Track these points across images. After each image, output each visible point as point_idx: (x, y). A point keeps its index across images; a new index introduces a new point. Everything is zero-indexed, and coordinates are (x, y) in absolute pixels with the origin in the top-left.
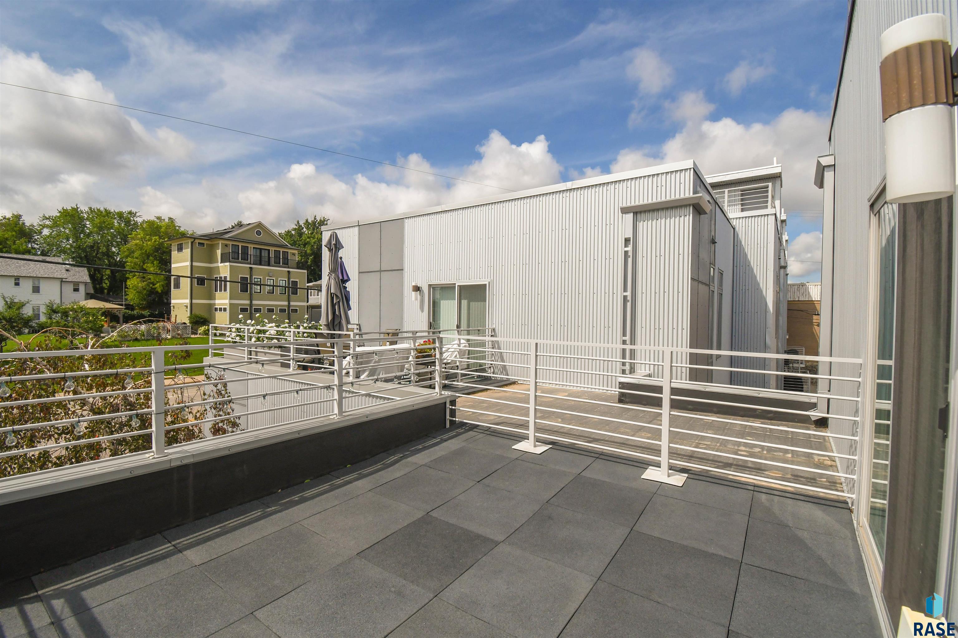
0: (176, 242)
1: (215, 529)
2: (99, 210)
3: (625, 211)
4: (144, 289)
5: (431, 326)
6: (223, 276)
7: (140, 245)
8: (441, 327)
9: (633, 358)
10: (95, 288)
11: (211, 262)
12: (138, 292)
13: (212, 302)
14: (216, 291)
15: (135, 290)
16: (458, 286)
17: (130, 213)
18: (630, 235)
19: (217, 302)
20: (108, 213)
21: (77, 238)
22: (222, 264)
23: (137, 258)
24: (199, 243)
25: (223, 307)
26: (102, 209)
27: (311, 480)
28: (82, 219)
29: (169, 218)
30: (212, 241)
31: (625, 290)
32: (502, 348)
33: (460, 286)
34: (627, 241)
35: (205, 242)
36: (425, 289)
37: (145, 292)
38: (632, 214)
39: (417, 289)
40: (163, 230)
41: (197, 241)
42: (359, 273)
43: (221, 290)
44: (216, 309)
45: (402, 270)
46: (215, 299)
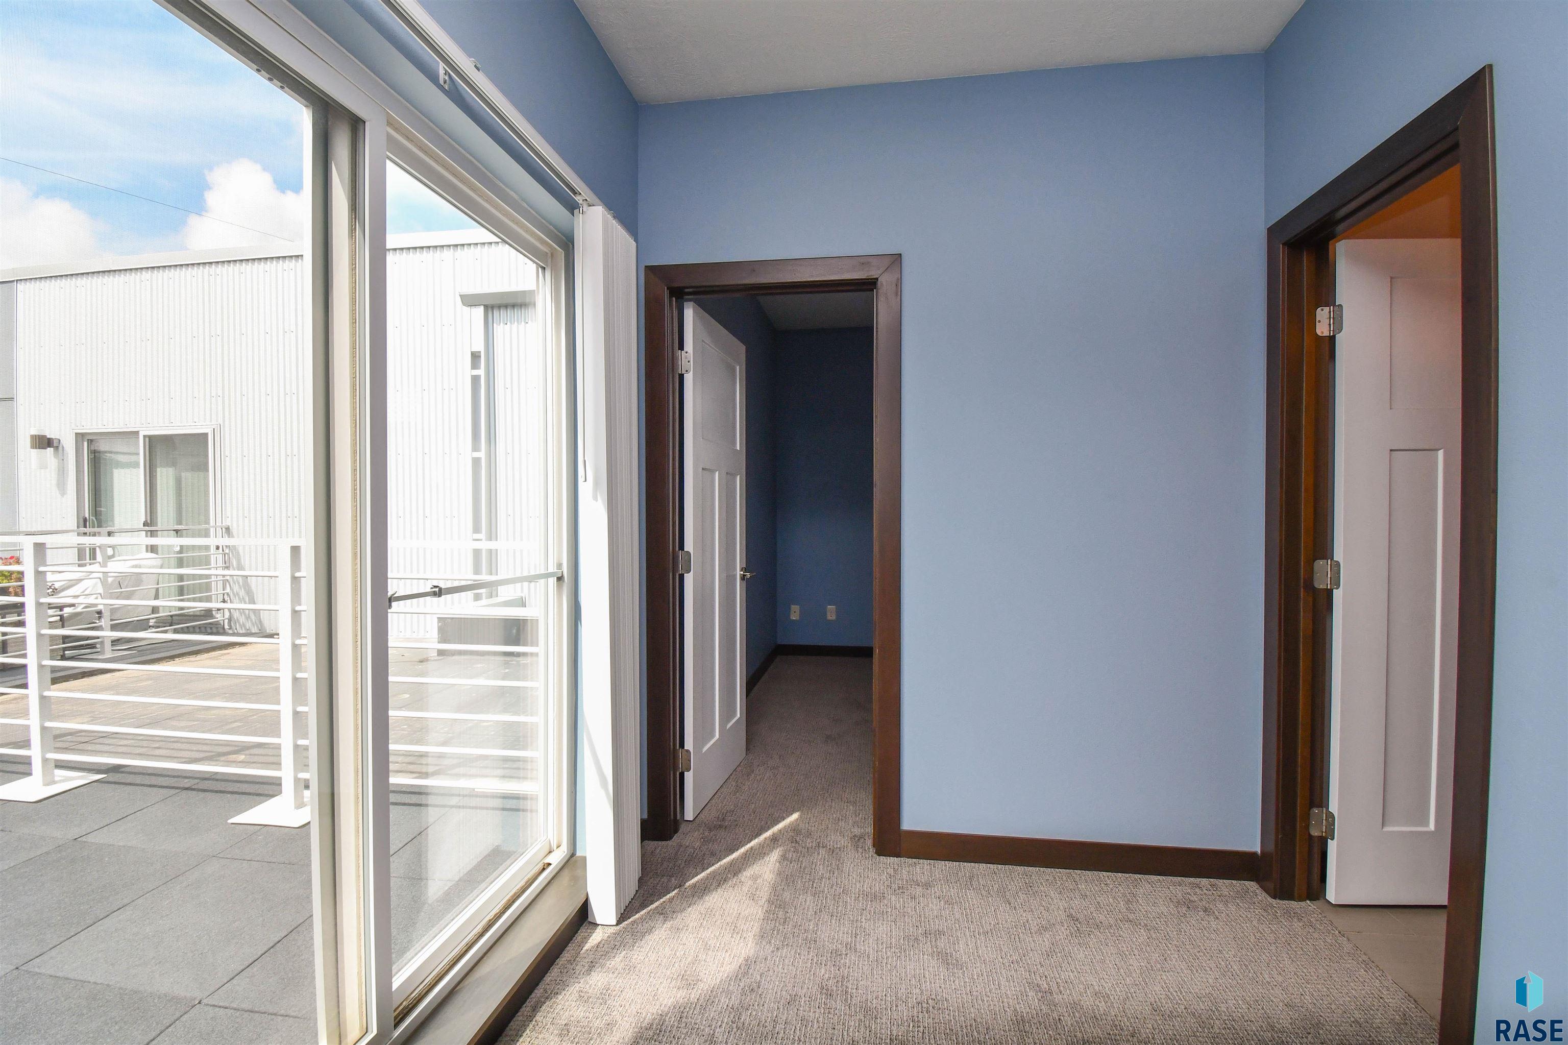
3: (469, 301)
5: (84, 526)
9: (494, 571)
16: (145, 436)
18: (480, 347)
31: (476, 448)
32: (247, 567)
33: (149, 437)
34: (475, 356)
36: (69, 444)
38: (482, 308)
39: (44, 442)
45: (14, 399)
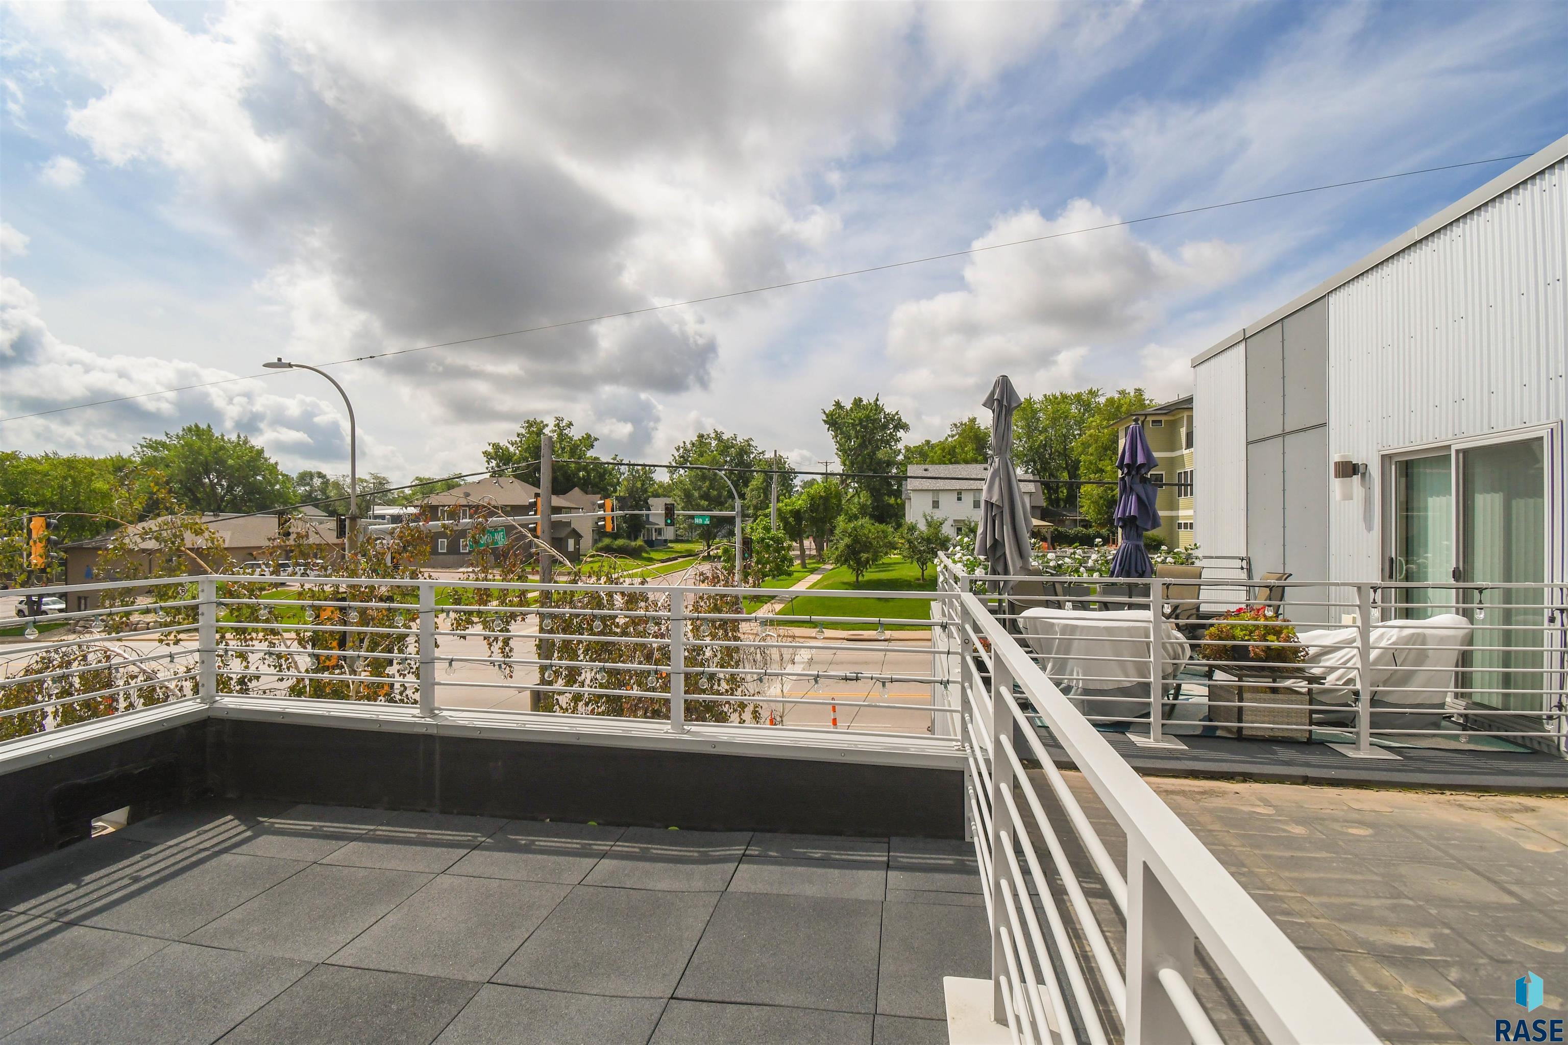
0: (1122, 425)
1: (411, 833)
2: (1054, 396)
4: (1101, 498)
5: (1389, 568)
6: (1189, 470)
7: (1095, 435)
8: (1430, 576)
10: (1049, 499)
11: (1173, 450)
12: (1093, 502)
13: (1174, 513)
14: (1180, 495)
15: (1089, 499)
16: (1457, 451)
17: (1091, 392)
19: (1181, 513)
20: (1064, 397)
21: (1029, 437)
22: (1188, 451)
23: (1092, 454)
24: (1153, 422)
25: (1189, 522)
26: (1058, 394)
27: (599, 824)
28: (1035, 412)
29: (1136, 389)
30: (1174, 415)
33: (1465, 452)
35: (1163, 418)
36: (1375, 471)
37: (1102, 502)
39: (1348, 469)
40: (1124, 409)
41: (1150, 419)
42: (1248, 443)
43: (1186, 495)
44: (1180, 525)
45: (1324, 425)
46: (1178, 509)
